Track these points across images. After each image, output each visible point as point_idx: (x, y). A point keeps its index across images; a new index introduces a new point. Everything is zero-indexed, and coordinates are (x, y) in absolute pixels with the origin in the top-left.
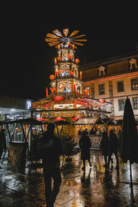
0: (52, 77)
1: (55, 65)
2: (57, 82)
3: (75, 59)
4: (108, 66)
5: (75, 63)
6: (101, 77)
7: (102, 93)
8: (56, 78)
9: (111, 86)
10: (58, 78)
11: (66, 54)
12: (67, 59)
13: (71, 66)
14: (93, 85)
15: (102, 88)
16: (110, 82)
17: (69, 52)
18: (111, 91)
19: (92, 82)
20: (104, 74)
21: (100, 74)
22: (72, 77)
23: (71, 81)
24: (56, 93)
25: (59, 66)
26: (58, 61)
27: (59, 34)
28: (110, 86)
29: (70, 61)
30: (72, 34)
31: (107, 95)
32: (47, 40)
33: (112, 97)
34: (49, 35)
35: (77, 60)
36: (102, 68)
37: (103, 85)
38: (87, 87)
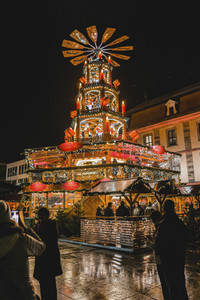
0: (73, 114)
1: (78, 93)
2: (78, 122)
4: (182, 99)
5: (111, 87)
6: (169, 118)
7: (172, 144)
9: (187, 131)
12: (97, 81)
13: (103, 91)
14: (157, 131)
15: (171, 134)
16: (186, 125)
18: (187, 139)
19: (156, 126)
20: (175, 111)
21: (168, 114)
28: (185, 131)
31: (181, 146)
33: (189, 149)
35: (116, 83)
36: (171, 104)
37: (173, 131)
38: (148, 135)
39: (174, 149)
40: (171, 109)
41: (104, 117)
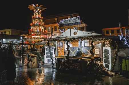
0: (31, 24)
1: (32, 19)
2: (33, 27)
3: (41, 17)
4: (59, 18)
5: (41, 19)
7: (56, 30)
8: (33, 25)
10: (34, 25)
11: (37, 15)
12: (38, 17)
13: (39, 20)
14: (52, 26)
17: (39, 14)
20: (57, 21)
21: (55, 22)
22: (40, 25)
23: (39, 27)
24: (33, 32)
25: (34, 20)
26: (34, 18)
27: (34, 6)
29: (39, 18)
30: (40, 6)
32: (29, 7)
34: (29, 6)
35: (42, 17)
37: (56, 27)
38: (49, 27)
39: (56, 32)
40: (56, 20)
41: (40, 27)
